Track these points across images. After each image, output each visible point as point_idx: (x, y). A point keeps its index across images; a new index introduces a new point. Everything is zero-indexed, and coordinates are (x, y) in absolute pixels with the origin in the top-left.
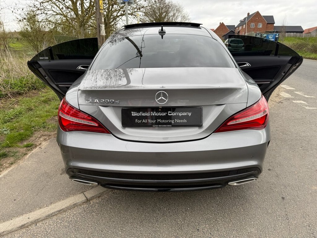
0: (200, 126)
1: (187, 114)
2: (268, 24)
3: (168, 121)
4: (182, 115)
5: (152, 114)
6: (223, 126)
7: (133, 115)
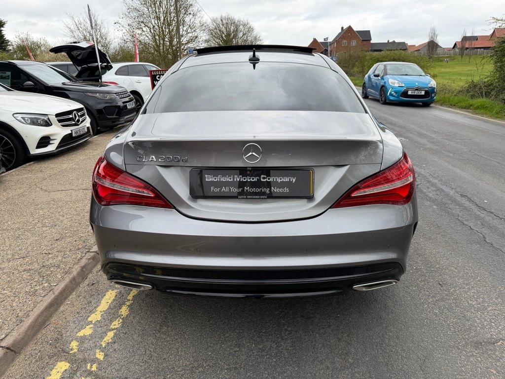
0: (310, 198)
1: (290, 179)
2: (363, 40)
3: (261, 190)
4: (282, 180)
5: (237, 179)
6: (345, 198)
7: (207, 180)
